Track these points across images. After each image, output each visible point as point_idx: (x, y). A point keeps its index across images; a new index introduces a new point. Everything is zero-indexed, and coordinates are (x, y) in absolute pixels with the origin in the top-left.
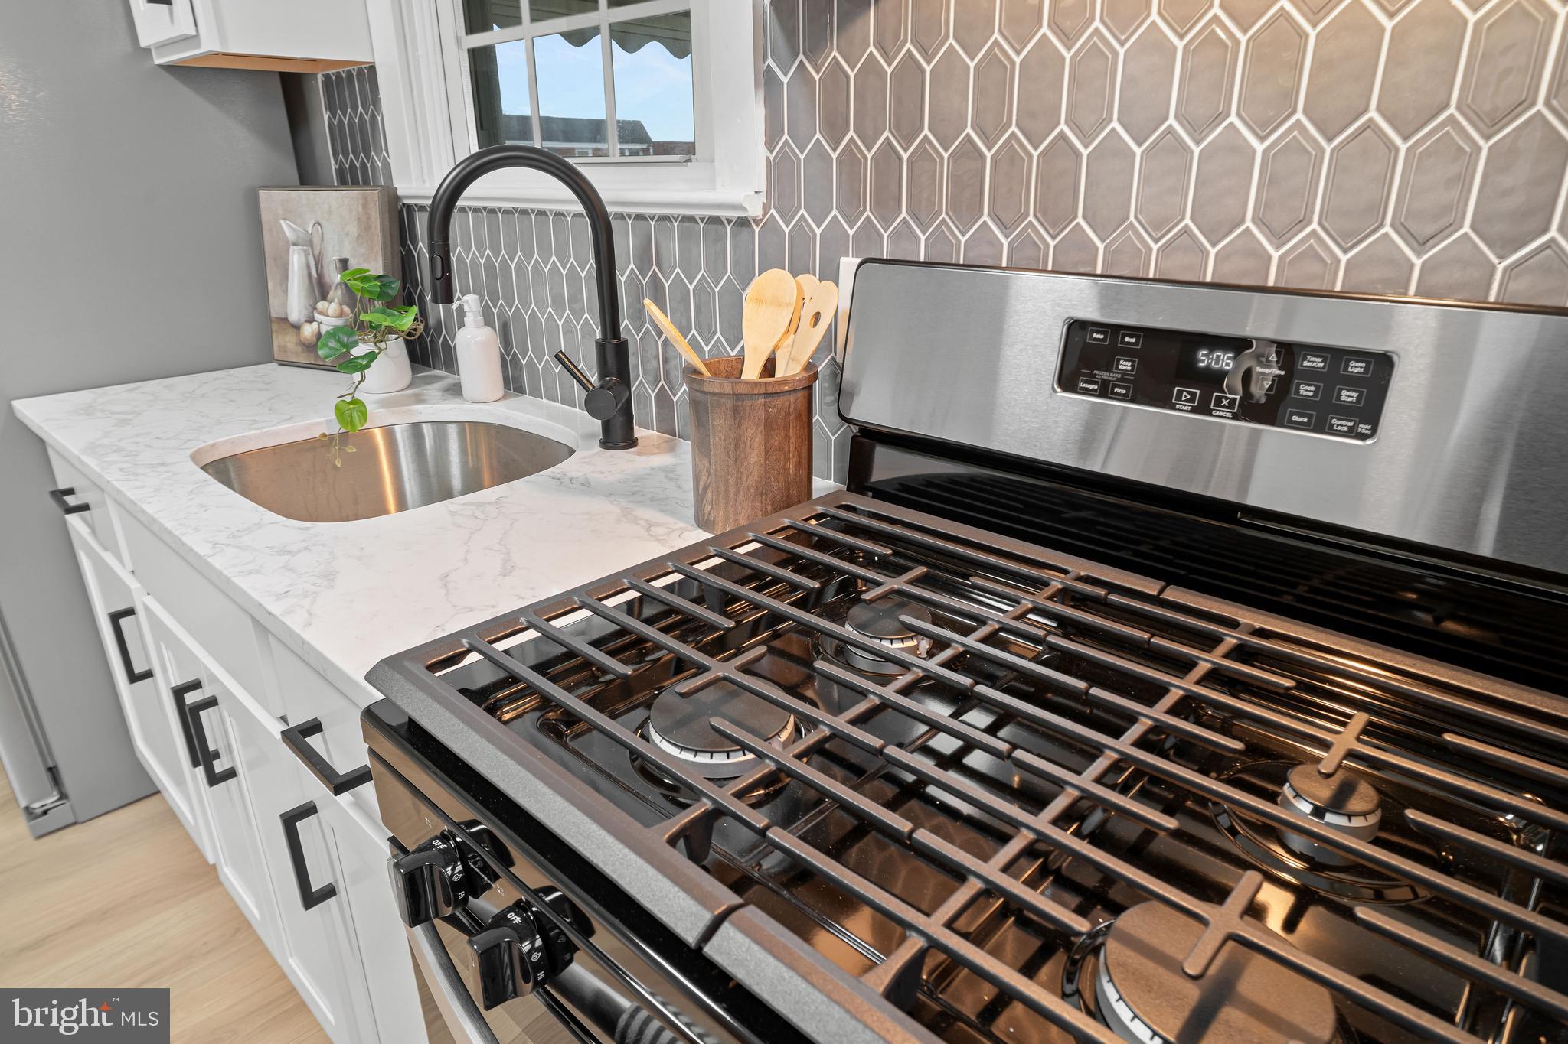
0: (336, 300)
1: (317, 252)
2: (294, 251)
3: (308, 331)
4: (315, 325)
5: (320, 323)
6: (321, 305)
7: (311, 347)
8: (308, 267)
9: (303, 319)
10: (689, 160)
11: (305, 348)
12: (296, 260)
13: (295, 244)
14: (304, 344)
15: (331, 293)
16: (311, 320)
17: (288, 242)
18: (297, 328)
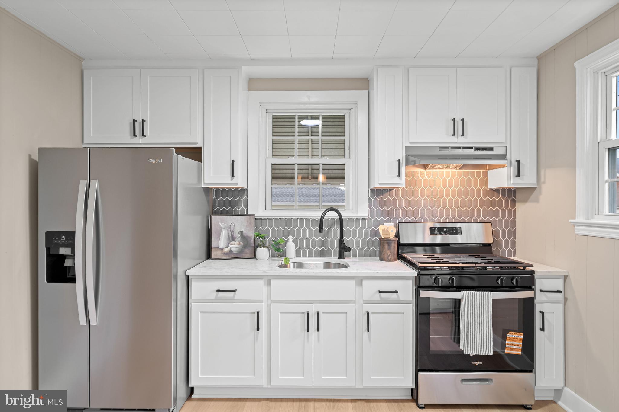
0: (238, 241)
1: (232, 230)
2: (223, 230)
3: (226, 250)
4: (229, 248)
5: (231, 247)
6: (232, 243)
7: (226, 254)
8: (228, 234)
9: (225, 246)
10: (344, 210)
11: (225, 254)
12: (224, 233)
13: (223, 228)
14: (224, 253)
15: (236, 240)
16: (228, 247)
17: (221, 227)
18: (222, 249)
